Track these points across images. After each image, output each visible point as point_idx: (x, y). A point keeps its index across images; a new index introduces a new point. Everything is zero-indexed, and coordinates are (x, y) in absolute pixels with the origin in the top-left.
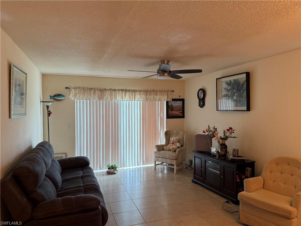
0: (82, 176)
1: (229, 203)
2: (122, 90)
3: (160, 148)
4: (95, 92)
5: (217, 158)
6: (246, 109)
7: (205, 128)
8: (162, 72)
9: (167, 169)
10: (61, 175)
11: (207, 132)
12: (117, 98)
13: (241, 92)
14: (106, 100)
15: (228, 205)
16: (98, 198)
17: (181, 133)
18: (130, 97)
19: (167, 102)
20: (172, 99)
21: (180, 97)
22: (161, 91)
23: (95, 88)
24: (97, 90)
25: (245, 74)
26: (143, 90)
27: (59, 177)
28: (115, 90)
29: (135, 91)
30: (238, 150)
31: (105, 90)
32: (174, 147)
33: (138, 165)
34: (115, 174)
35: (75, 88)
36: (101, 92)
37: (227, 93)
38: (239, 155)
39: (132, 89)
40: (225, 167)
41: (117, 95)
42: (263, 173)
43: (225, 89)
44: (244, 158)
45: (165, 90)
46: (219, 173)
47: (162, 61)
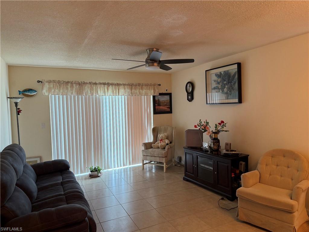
0: (61, 182)
1: (224, 200)
2: (104, 84)
3: (148, 146)
4: (72, 86)
5: (209, 153)
6: (238, 102)
7: (197, 122)
8: (151, 62)
9: (155, 168)
10: (36, 183)
11: (199, 126)
12: (99, 92)
13: (232, 84)
14: (86, 95)
15: (224, 202)
16: (84, 208)
17: (169, 129)
18: (113, 92)
19: (154, 97)
20: (159, 93)
21: (167, 91)
22: (147, 85)
23: (73, 81)
24: (75, 83)
25: (236, 65)
26: (127, 83)
27: (33, 185)
28: (96, 84)
29: (118, 85)
30: (231, 144)
31: (84, 83)
32: (163, 144)
33: (124, 165)
34: (99, 177)
35: (49, 82)
36: (79, 86)
37: (217, 85)
38: (232, 149)
39: (115, 82)
40: (218, 163)
41: (99, 89)
42: (259, 166)
43: (215, 81)
44: (237, 152)
45: (151, 84)
46: (212, 169)
47: (151, 49)
